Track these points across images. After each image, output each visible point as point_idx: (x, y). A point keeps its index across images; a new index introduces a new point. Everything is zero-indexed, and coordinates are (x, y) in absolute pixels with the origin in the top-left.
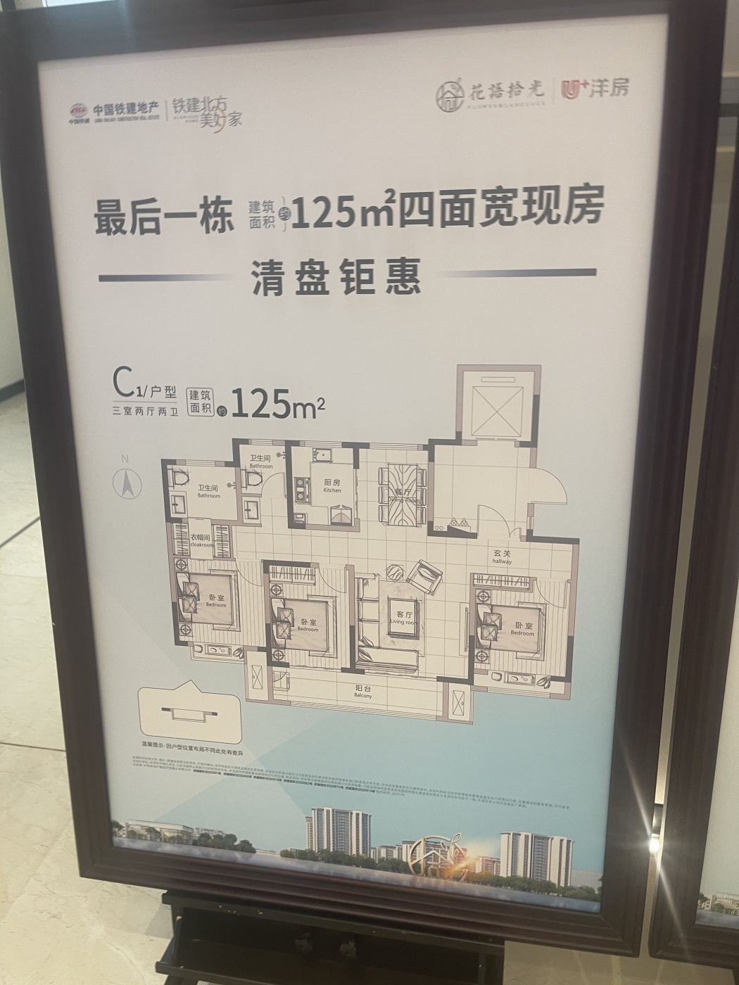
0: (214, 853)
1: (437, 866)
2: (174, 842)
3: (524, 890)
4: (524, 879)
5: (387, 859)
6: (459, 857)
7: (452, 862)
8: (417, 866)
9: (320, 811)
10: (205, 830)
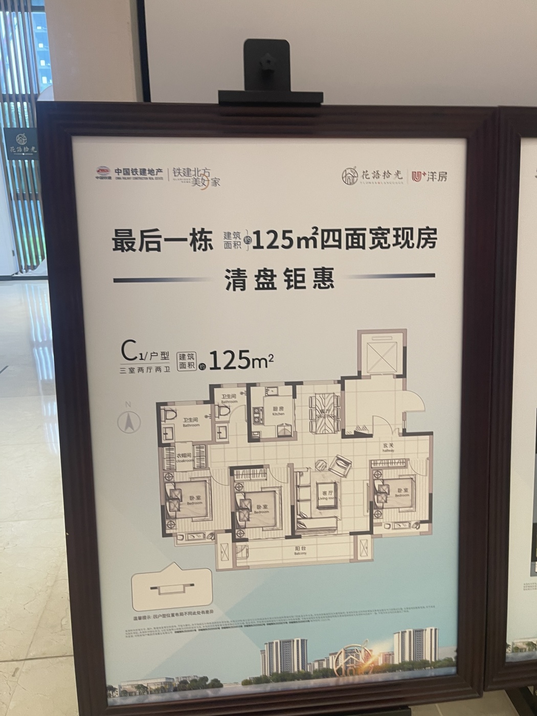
0: (190, 695)
1: (353, 667)
2: (159, 693)
3: (410, 669)
4: (410, 663)
5: (319, 670)
6: (368, 656)
7: (363, 662)
8: (339, 671)
9: (271, 644)
10: (183, 677)
